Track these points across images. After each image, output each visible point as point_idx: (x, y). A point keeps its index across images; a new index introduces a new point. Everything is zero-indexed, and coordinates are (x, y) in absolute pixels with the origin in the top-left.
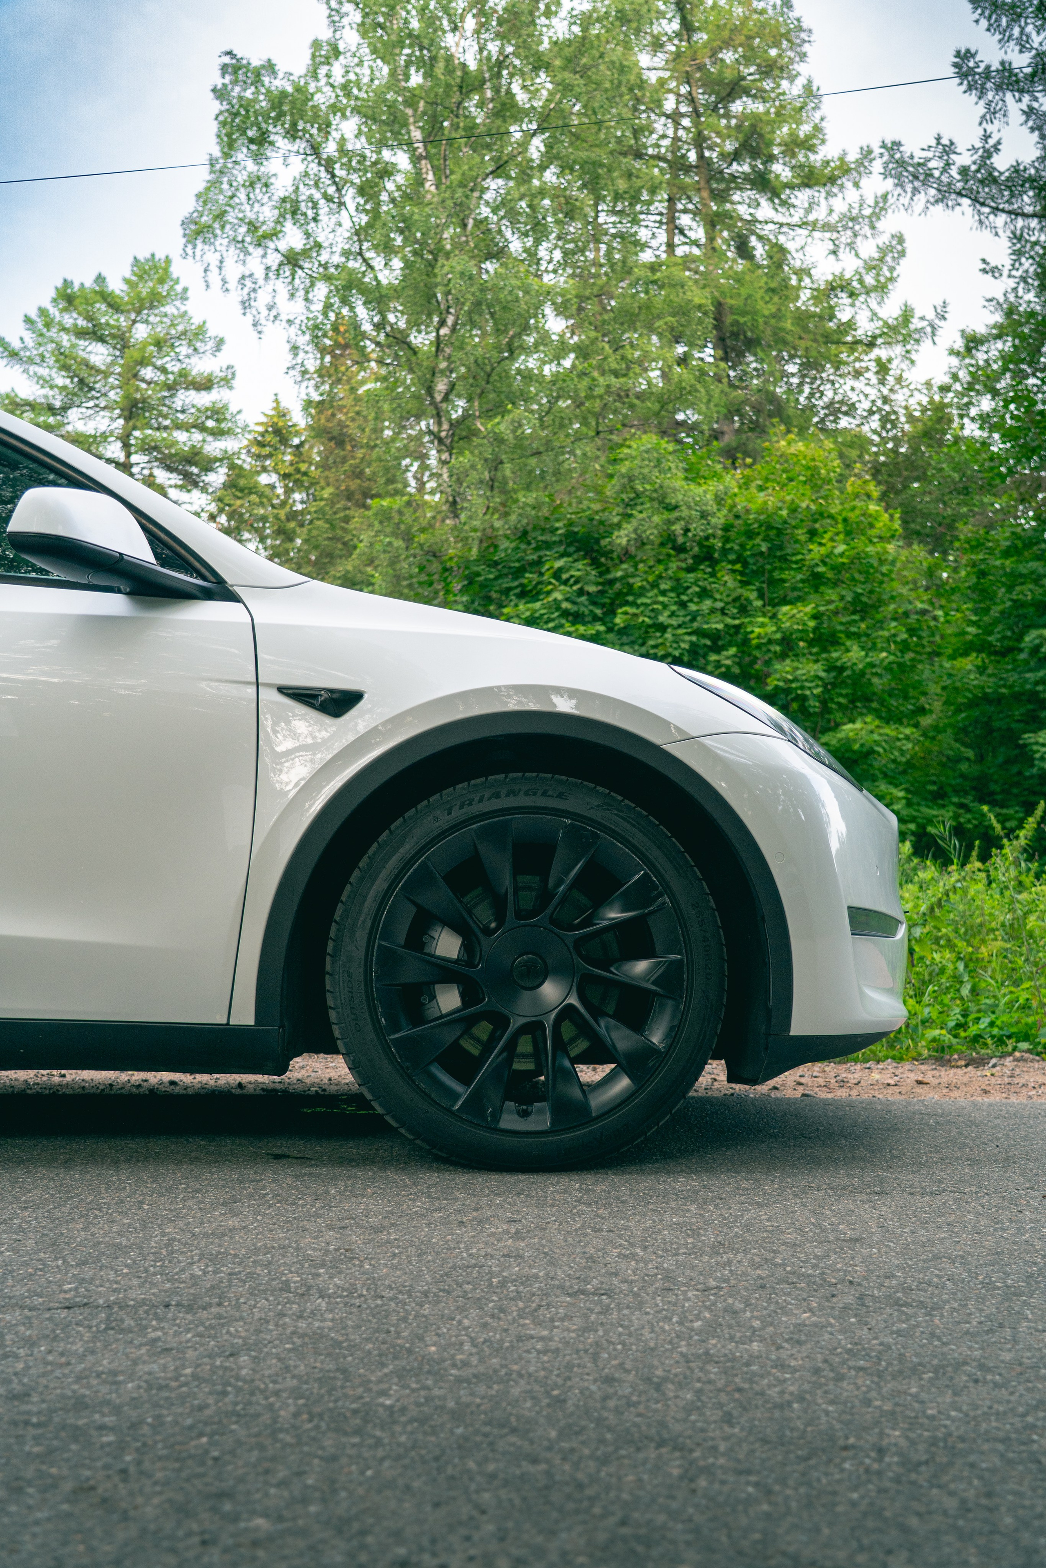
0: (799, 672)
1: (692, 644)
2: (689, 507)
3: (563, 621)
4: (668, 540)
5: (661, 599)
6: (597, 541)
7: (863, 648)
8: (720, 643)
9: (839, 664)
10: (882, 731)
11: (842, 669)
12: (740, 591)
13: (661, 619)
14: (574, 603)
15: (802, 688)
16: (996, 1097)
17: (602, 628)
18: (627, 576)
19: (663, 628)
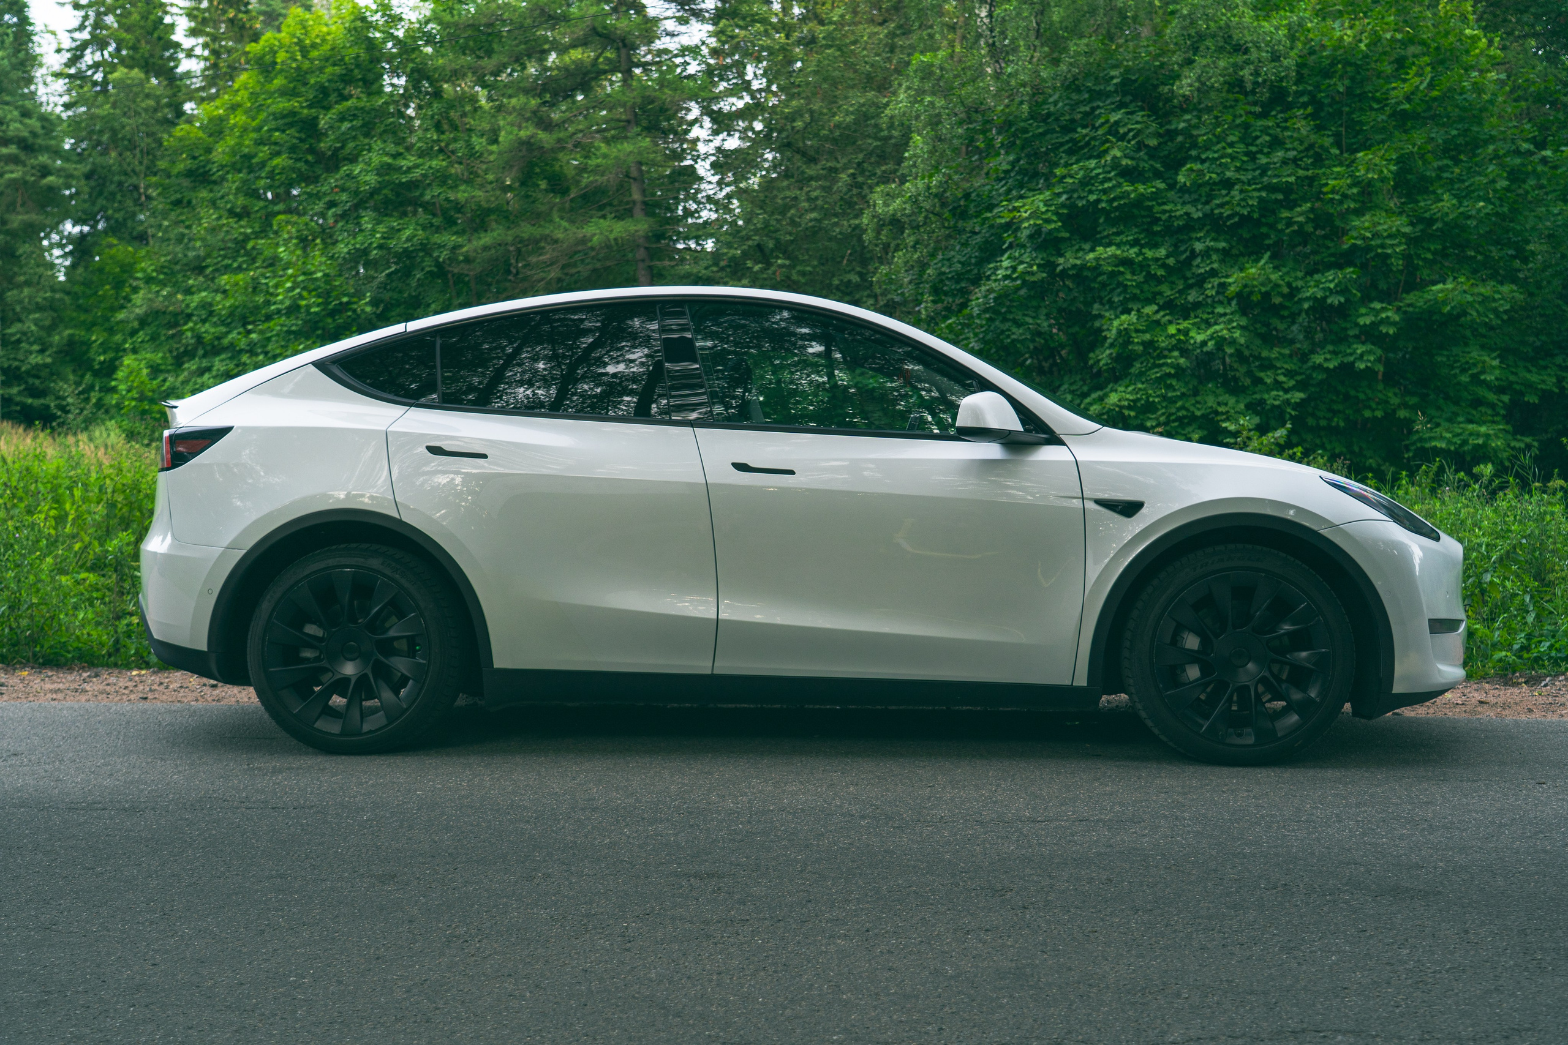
0: (1380, 228)
1: (1261, 200)
2: (1259, 48)
3: (1121, 180)
4: (1236, 85)
5: (1230, 151)
6: (1156, 87)
7: (1455, 196)
8: (1293, 197)
9: (1427, 215)
10: (1476, 290)
11: (1431, 221)
12: (1313, 137)
13: (1228, 174)
14: (1132, 159)
15: (1383, 246)
16: (1537, 715)
17: (1162, 186)
18: (1191, 126)
19: (1228, 184)
